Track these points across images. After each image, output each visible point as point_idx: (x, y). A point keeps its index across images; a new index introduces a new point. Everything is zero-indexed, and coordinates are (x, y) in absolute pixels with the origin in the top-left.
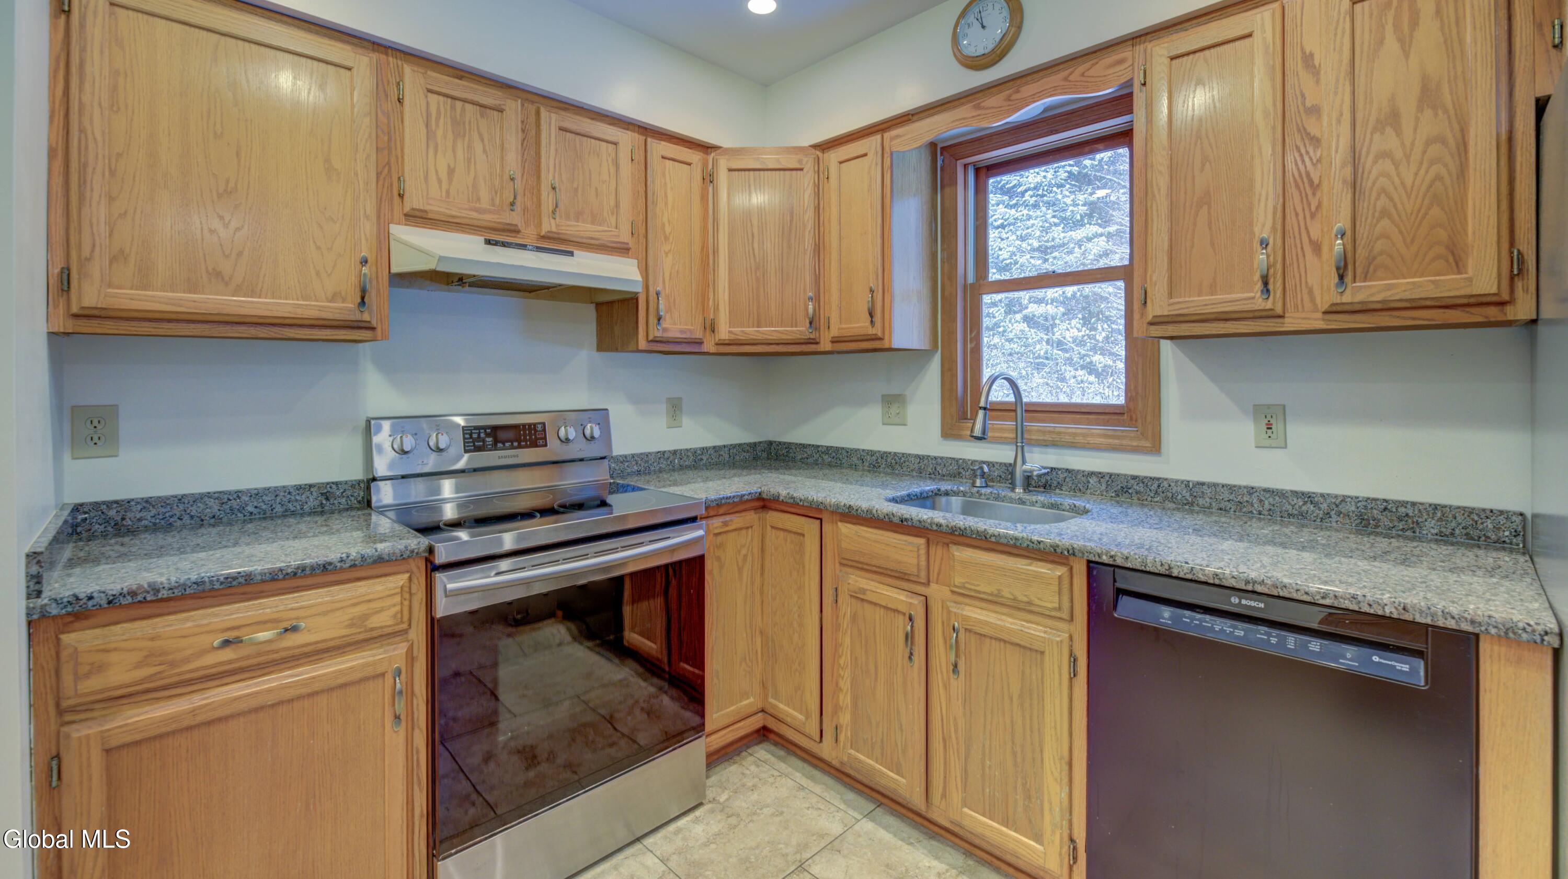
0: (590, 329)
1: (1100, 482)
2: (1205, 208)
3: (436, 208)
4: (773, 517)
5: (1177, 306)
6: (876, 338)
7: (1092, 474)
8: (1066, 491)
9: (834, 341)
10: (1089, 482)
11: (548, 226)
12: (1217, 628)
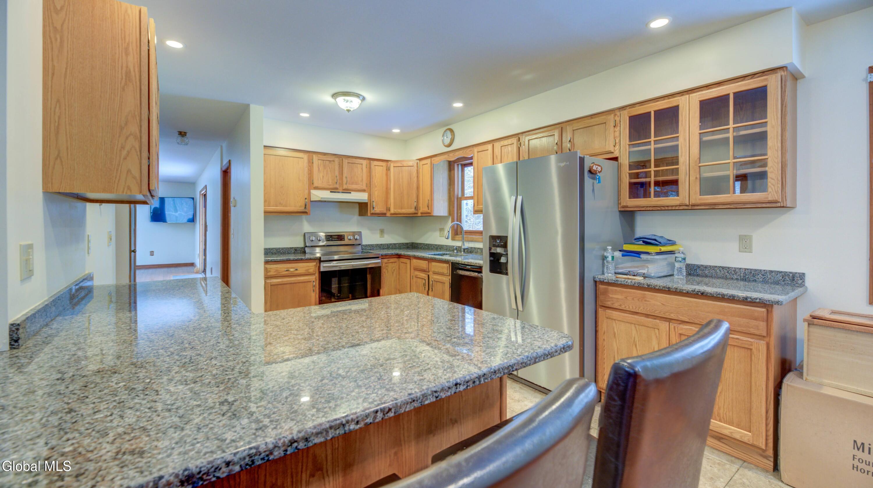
0: (357, 210)
3: (320, 185)
4: (402, 260)
6: (429, 213)
9: (422, 213)
11: (345, 187)
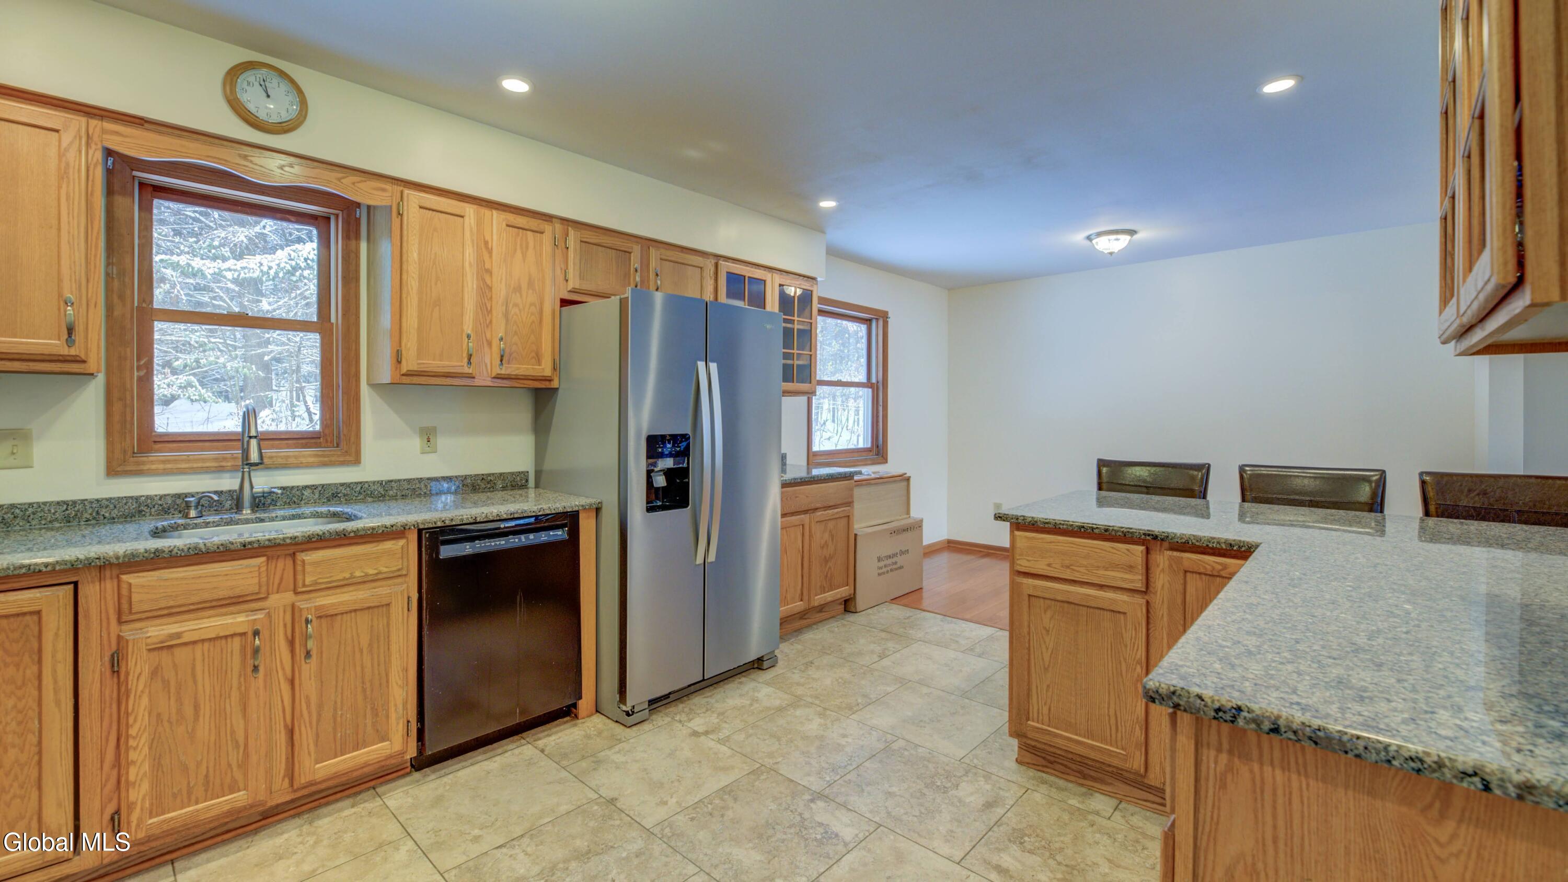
1: (313, 493)
2: (438, 307)
5: (422, 366)
7: (306, 487)
8: (281, 505)
10: (303, 494)
12: (493, 544)
